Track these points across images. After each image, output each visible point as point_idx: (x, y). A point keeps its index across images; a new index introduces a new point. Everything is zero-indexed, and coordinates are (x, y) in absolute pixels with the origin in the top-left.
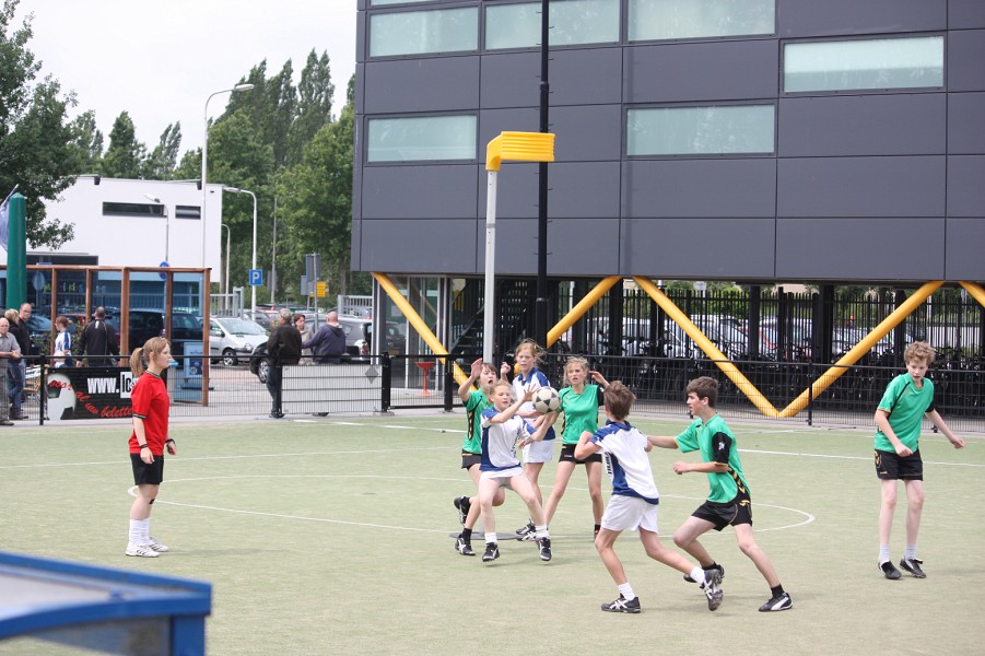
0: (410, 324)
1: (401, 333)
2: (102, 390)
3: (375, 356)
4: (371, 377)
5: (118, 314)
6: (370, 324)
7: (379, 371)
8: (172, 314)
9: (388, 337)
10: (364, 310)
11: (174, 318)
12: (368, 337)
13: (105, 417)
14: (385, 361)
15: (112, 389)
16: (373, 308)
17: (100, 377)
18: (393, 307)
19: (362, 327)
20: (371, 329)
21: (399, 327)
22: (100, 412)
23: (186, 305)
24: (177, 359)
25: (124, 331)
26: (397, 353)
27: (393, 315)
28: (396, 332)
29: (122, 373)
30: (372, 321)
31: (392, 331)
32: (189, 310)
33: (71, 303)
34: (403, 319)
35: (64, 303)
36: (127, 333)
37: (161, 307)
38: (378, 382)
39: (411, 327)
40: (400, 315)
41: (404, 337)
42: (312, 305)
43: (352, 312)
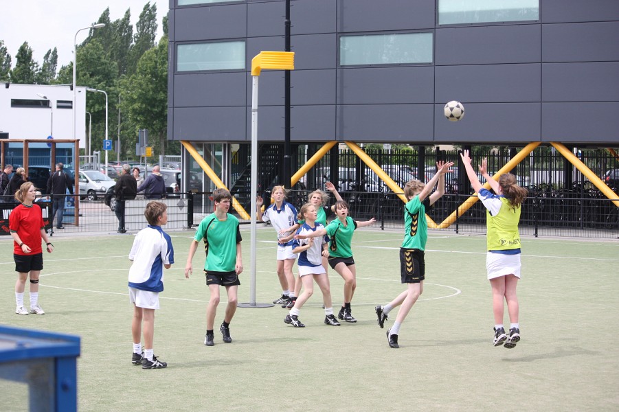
1: (199, 178)
3: (183, 193)
4: (181, 206)
6: (180, 173)
7: (186, 202)
9: (191, 181)
10: (176, 164)
12: (178, 181)
14: (189, 196)
16: (181, 163)
17: (10, 208)
18: (194, 162)
19: (175, 175)
20: (180, 177)
21: (198, 175)
26: (197, 191)
27: (194, 167)
28: (196, 178)
30: (181, 171)
31: (193, 178)
34: (200, 170)
37: (49, 164)
38: (185, 210)
39: (205, 174)
40: (198, 167)
41: (201, 181)
42: (143, 161)
43: (168, 166)
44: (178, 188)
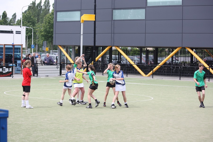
0: (66, 56)
1: (64, 58)
3: (58, 63)
4: (57, 68)
5: (3, 54)
6: (57, 57)
7: (59, 67)
8: (14, 55)
9: (61, 59)
10: (57, 54)
12: (57, 59)
14: (60, 64)
18: (62, 53)
19: (56, 57)
20: (58, 58)
21: (64, 57)
23: (18, 53)
24: (15, 64)
25: (4, 58)
26: (63, 63)
27: (62, 54)
28: (63, 58)
29: (3, 67)
30: (58, 56)
31: (62, 58)
32: (19, 54)
34: (64, 55)
36: (5, 59)
37: (12, 53)
38: (59, 69)
39: (66, 57)
40: (64, 54)
41: (65, 59)
42: (45, 52)
43: (54, 54)
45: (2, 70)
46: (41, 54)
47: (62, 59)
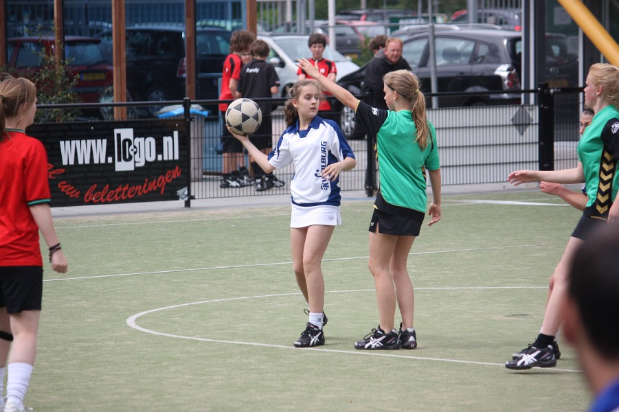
0: (585, 36)
1: (570, 50)
2: (84, 159)
3: (527, 91)
4: (521, 125)
5: (109, 34)
6: (519, 39)
7: (534, 115)
8: (196, 33)
9: (549, 59)
10: (515, 15)
11: (200, 39)
12: (515, 60)
13: (91, 203)
14: (544, 99)
15: (100, 155)
16: (523, 11)
17: (80, 138)
18: (556, 10)
19: (505, 42)
20: (520, 48)
21: (568, 41)
22: (82, 195)
23: (223, 17)
24: (205, 107)
25: (119, 63)
26: (565, 84)
27: (557, 21)
28: (563, 49)
29: (116, 131)
30: (521, 34)
31: (556, 50)
32: (229, 25)
33: (32, 18)
34: (573, 28)
35: (20, 18)
36: (124, 65)
37: (180, 21)
38: (533, 133)
39: (586, 39)
40: (569, 22)
41: (576, 57)
42: (425, 10)
43: (491, 19)
44: (515, 77)
45: (110, 152)
46: (397, 20)
47: (552, 54)
